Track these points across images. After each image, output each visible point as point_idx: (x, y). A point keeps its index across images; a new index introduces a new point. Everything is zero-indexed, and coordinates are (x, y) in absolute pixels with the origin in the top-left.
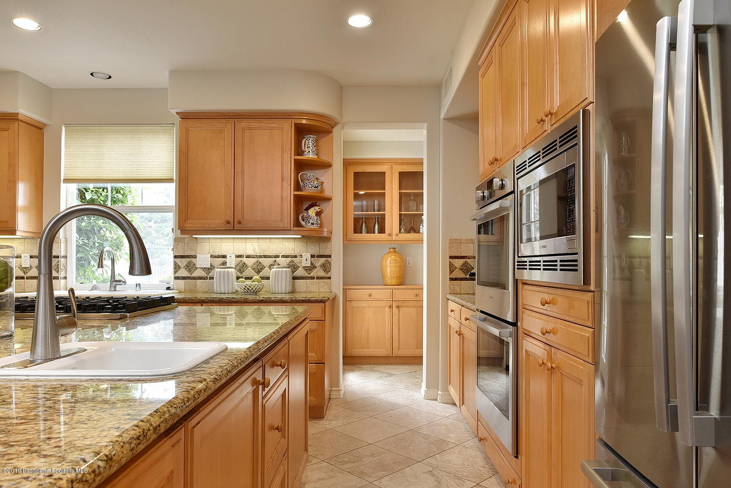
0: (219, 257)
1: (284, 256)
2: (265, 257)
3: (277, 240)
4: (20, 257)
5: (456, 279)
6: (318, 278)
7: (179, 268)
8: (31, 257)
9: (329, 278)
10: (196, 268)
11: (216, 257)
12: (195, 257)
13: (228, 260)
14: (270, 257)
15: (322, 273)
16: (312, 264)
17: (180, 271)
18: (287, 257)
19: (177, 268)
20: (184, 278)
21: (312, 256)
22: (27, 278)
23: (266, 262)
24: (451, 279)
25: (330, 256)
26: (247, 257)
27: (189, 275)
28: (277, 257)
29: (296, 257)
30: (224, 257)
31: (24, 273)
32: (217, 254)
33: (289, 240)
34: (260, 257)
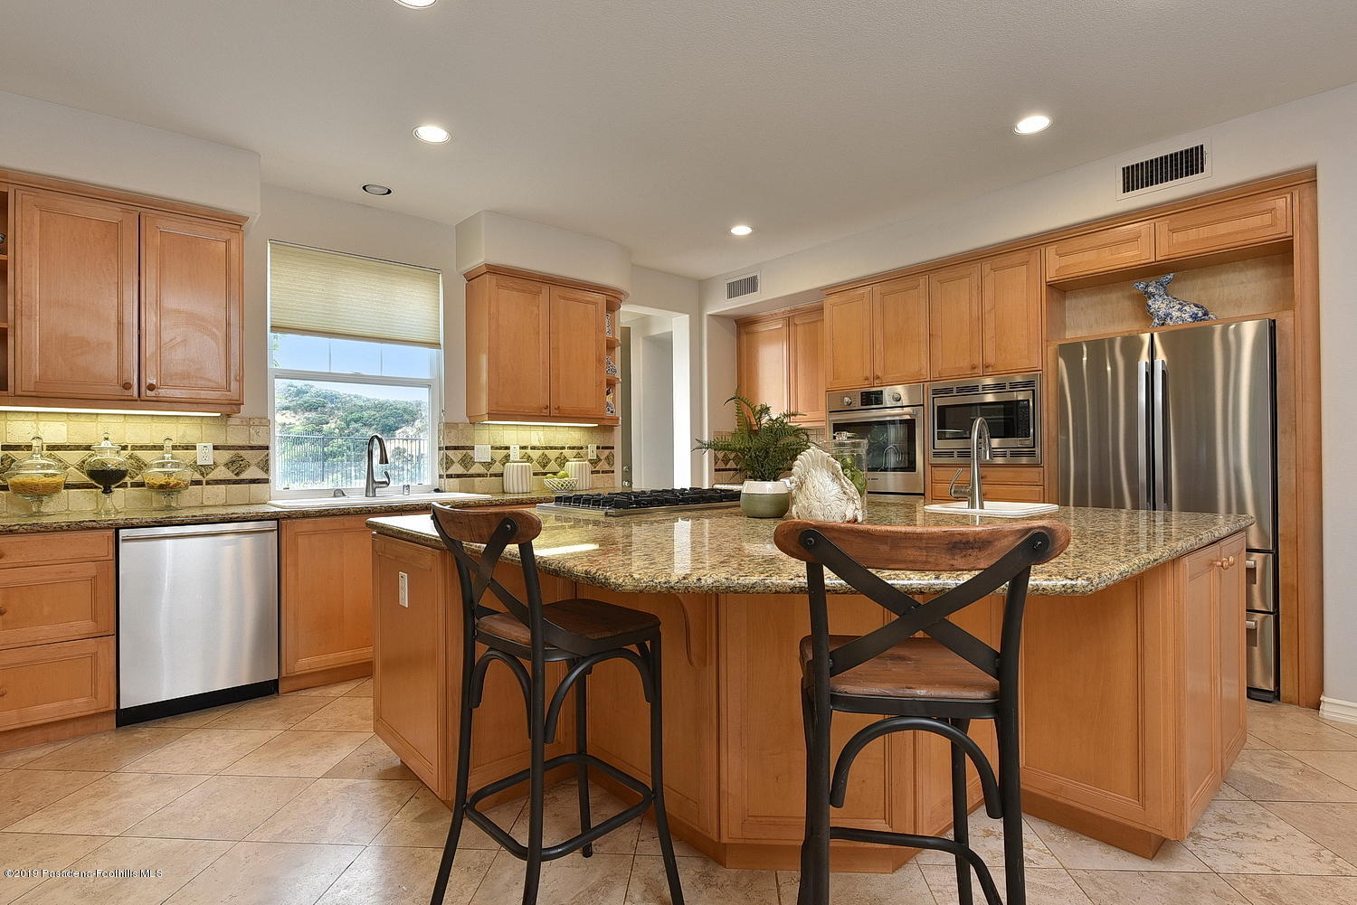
0: (500, 448)
1: (570, 448)
2: (551, 448)
3: (562, 429)
4: (194, 448)
5: (719, 470)
6: (603, 472)
7: (453, 462)
8: (215, 448)
9: (613, 472)
10: (474, 463)
11: (497, 448)
12: (472, 448)
13: (511, 452)
14: (556, 448)
15: (607, 468)
16: (597, 456)
17: (454, 467)
18: (573, 448)
19: (448, 462)
20: (458, 476)
21: (598, 448)
22: (208, 483)
23: (552, 454)
24: (716, 470)
25: (613, 448)
26: (531, 449)
27: (465, 472)
28: (563, 448)
29: (582, 448)
30: (507, 448)
31: (202, 474)
32: (498, 445)
33: (574, 429)
34: (546, 448)
